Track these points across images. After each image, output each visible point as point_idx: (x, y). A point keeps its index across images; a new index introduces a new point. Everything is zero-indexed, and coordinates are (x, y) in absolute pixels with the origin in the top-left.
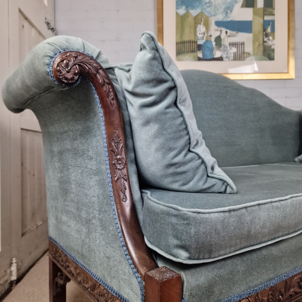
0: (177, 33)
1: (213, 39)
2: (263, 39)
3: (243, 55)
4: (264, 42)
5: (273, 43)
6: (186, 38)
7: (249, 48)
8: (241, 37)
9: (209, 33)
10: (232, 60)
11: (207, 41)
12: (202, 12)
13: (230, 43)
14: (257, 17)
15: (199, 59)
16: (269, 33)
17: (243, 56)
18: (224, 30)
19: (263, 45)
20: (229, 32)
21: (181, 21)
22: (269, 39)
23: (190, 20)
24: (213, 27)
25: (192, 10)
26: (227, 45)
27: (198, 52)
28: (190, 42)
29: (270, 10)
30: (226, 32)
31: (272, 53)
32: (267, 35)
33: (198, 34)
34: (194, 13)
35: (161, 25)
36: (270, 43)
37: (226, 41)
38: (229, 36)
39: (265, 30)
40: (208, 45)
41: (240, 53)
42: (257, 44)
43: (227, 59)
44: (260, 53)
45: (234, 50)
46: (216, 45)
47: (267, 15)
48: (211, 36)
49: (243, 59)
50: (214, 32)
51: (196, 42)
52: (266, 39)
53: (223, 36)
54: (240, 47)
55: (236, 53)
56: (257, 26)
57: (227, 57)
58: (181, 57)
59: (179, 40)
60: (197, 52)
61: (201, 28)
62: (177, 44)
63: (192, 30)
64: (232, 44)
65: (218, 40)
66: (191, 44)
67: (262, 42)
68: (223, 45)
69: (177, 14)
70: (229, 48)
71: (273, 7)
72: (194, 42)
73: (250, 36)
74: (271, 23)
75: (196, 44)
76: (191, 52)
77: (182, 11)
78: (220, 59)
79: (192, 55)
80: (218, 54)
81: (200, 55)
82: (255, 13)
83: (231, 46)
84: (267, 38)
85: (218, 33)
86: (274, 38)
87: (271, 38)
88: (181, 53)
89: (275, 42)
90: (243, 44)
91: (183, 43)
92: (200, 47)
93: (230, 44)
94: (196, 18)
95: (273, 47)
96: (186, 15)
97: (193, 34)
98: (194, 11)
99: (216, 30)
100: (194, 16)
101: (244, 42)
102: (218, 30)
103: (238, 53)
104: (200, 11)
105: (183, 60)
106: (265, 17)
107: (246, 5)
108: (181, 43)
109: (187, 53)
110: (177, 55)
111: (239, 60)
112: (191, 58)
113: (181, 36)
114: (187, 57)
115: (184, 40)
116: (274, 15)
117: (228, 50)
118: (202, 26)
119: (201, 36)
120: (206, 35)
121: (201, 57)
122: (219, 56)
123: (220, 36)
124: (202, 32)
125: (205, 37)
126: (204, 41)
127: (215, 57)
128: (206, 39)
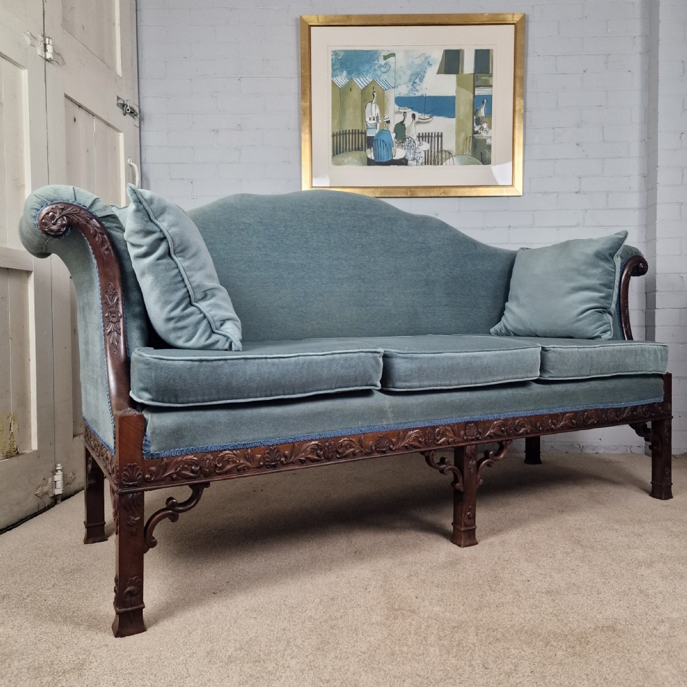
0: (333, 118)
1: (392, 128)
2: (473, 128)
3: (440, 154)
4: (475, 133)
5: (489, 135)
6: (348, 127)
7: (449, 144)
8: (438, 124)
9: (386, 117)
10: (422, 164)
11: (381, 132)
12: (373, 82)
13: (419, 134)
14: (463, 90)
15: (370, 162)
16: (483, 117)
17: (440, 157)
18: (410, 112)
19: (473, 137)
20: (418, 115)
21: (340, 96)
22: (482, 128)
23: (355, 95)
24: (392, 107)
25: (358, 77)
26: (415, 137)
27: (368, 150)
28: (355, 133)
29: (485, 78)
30: (414, 116)
31: (487, 151)
32: (478, 121)
33: (367, 119)
34: (361, 82)
36: (484, 134)
37: (413, 130)
38: (418, 123)
39: (475, 112)
40: (384, 137)
41: (434, 152)
42: (463, 135)
43: (415, 162)
44: (468, 153)
45: (426, 146)
46: (396, 138)
47: (478, 86)
48: (388, 122)
49: (440, 163)
50: (394, 115)
51: (365, 133)
52: (477, 129)
53: (408, 122)
54: (434, 141)
55: (428, 151)
56: (464, 107)
57: (414, 159)
58: (339, 158)
59: (337, 130)
60: (365, 151)
61: (373, 110)
62: (333, 136)
63: (358, 113)
64: (421, 137)
65: (401, 128)
66: (357, 135)
67: (470, 134)
68: (408, 138)
69: (334, 84)
70: (417, 142)
71: (490, 72)
72: (362, 133)
73: (452, 122)
74: (485, 101)
75: (364, 135)
76: (355, 150)
77: (342, 80)
78: (403, 162)
79: (358, 154)
80: (399, 154)
81: (371, 155)
82: (460, 83)
84: (480, 126)
85: (399, 118)
86: (490, 127)
87: (485, 126)
88: (340, 152)
89: (491, 133)
90: (440, 136)
91: (345, 133)
92: (370, 142)
93: (419, 137)
94: (363, 91)
95: (488, 141)
96: (349, 87)
97: (360, 119)
98: (362, 79)
99: (396, 113)
100: (362, 88)
101: (442, 133)
102: (400, 113)
103: (431, 151)
104: (370, 80)
105: (344, 164)
106: (476, 89)
107: (445, 70)
108: (340, 134)
109: (349, 151)
110: (334, 155)
111: (434, 164)
112: (356, 161)
113: (341, 123)
114: (350, 158)
115: (344, 129)
116: (491, 86)
117: (417, 146)
118: (374, 105)
119: (372, 122)
120: (380, 121)
121: (373, 158)
122: (402, 157)
123: (403, 121)
124: (374, 115)
125: (378, 124)
126: (377, 131)
127: (394, 158)
128: (380, 128)
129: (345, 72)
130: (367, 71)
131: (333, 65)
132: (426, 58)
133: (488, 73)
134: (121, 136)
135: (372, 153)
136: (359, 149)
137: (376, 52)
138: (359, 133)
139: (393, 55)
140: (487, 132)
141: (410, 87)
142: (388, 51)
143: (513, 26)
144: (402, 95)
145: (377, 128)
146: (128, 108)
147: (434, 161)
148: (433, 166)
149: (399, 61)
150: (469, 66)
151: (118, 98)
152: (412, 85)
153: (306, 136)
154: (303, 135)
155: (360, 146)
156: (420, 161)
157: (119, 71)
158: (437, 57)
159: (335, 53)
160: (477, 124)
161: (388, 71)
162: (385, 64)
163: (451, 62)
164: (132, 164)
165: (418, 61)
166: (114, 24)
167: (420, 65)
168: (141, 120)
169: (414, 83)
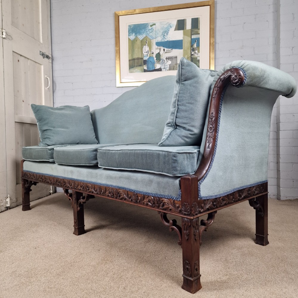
0: (129, 53)
1: (154, 56)
2: (191, 53)
3: (176, 65)
4: (192, 55)
5: (198, 55)
6: (136, 56)
10: (168, 70)
11: (150, 57)
13: (167, 57)
14: (186, 37)
15: (145, 71)
16: (195, 48)
17: (176, 67)
18: (162, 48)
19: (191, 57)
20: (166, 49)
21: (132, 44)
22: (195, 53)
23: (138, 43)
24: (154, 47)
25: (140, 35)
26: (165, 59)
27: (144, 66)
28: (138, 59)
29: (196, 30)
30: (164, 50)
32: (193, 50)
33: (144, 53)
34: (141, 37)
35: (118, 48)
36: (196, 55)
37: (164, 56)
38: (166, 52)
39: (192, 46)
40: (151, 60)
41: (174, 64)
42: (186, 56)
43: (165, 70)
45: (170, 62)
46: (156, 60)
48: (153, 53)
49: (176, 69)
50: (155, 50)
51: (143, 59)
52: (193, 53)
53: (162, 52)
54: (173, 60)
56: (186, 44)
57: (164, 68)
58: (132, 70)
59: (131, 58)
60: (143, 66)
61: (146, 48)
62: (129, 61)
63: (140, 50)
64: (168, 58)
65: (158, 56)
66: (139, 60)
67: (190, 55)
68: (162, 59)
69: (129, 39)
70: (166, 61)
71: (199, 28)
72: (141, 59)
73: (181, 51)
75: (142, 60)
76: (139, 66)
77: (133, 37)
78: (160, 70)
79: (140, 68)
80: (158, 66)
81: (145, 68)
82: (185, 34)
83: (167, 59)
84: (194, 52)
85: (158, 51)
86: (199, 52)
87: (196, 51)
88: (132, 67)
89: (200, 54)
90: (176, 57)
91: (134, 59)
92: (145, 62)
93: (166, 59)
95: (198, 58)
96: (135, 40)
97: (140, 53)
98: (141, 36)
99: (156, 49)
100: (141, 40)
101: (177, 56)
102: (158, 49)
103: (172, 64)
104: (145, 36)
105: (134, 72)
106: (192, 36)
107: (178, 29)
108: (132, 60)
109: (136, 67)
110: (129, 69)
111: (174, 70)
112: (139, 71)
113: (132, 55)
114: (136, 69)
115: (134, 58)
116: (199, 34)
117: (166, 63)
118: (146, 47)
119: (146, 54)
120: (149, 53)
121: (146, 69)
122: (159, 68)
123: (159, 52)
124: (146, 51)
125: (148, 55)
126: (148, 57)
127: (155, 68)
128: (149, 56)
129: (134, 34)
130: (144, 32)
131: (129, 31)
132: (169, 24)
133: (198, 28)
134: (42, 66)
135: (146, 67)
136: (140, 66)
137: (147, 24)
138: (140, 59)
139: (155, 24)
140: (198, 54)
141: (162, 37)
142: (152, 23)
143: (209, 6)
144: (159, 41)
145: (148, 56)
146: (45, 55)
147: (174, 68)
148: (173, 71)
149: (158, 27)
150: (189, 26)
151: (40, 52)
152: (163, 37)
153: (117, 62)
154: (116, 61)
155: (141, 64)
156: (167, 69)
157: (41, 41)
158: (175, 23)
159: (130, 26)
160: (193, 51)
161: (152, 31)
162: (151, 28)
163: (181, 25)
164: (47, 77)
165: (165, 26)
166: (39, 23)
167: (166, 28)
168: (52, 60)
169: (164, 35)
